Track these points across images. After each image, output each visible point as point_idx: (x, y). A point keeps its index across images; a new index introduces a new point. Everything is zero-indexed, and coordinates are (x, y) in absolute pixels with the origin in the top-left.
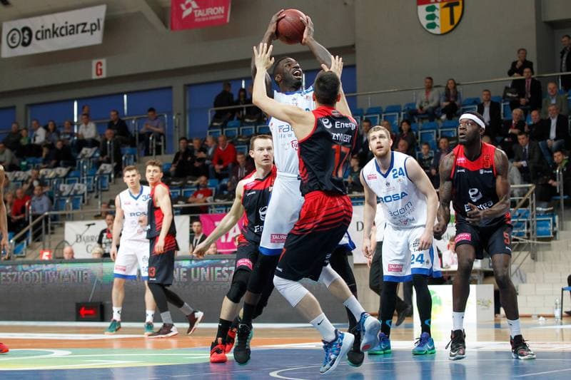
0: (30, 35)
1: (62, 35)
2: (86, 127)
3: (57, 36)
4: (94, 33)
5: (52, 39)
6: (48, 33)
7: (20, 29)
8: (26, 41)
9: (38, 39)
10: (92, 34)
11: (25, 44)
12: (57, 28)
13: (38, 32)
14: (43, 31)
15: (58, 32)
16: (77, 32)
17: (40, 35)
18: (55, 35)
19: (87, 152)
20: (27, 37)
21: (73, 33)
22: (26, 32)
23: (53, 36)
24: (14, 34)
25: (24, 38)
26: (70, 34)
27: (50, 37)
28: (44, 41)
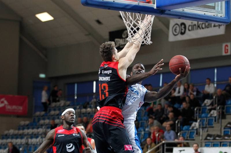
0: (185, 28)
1: (203, 28)
2: (209, 87)
3: (200, 28)
4: (221, 27)
5: (197, 31)
6: (195, 27)
7: (179, 24)
8: (183, 31)
9: (189, 30)
10: (219, 28)
11: (182, 33)
12: (200, 24)
13: (189, 26)
14: (192, 26)
15: (201, 26)
16: (211, 27)
17: (190, 28)
18: (199, 28)
19: (208, 102)
20: (183, 29)
21: (209, 27)
22: (183, 26)
23: (198, 29)
24: (176, 27)
25: (182, 30)
26: (207, 27)
27: (196, 29)
28: (193, 31)
